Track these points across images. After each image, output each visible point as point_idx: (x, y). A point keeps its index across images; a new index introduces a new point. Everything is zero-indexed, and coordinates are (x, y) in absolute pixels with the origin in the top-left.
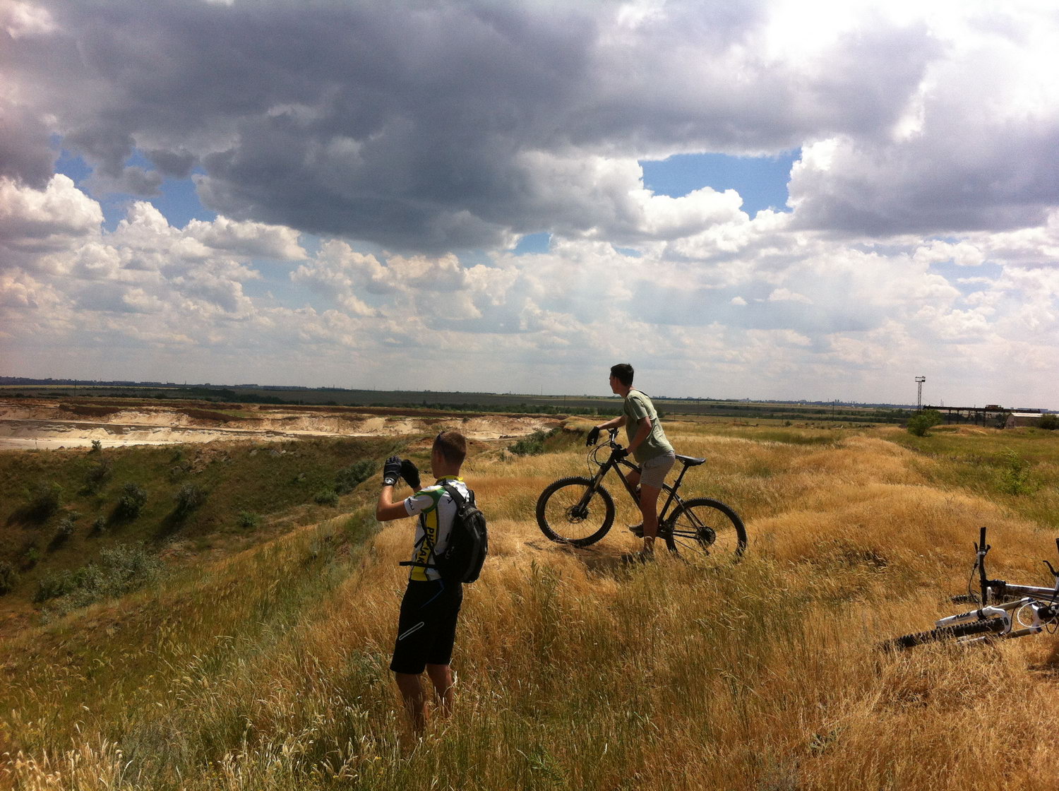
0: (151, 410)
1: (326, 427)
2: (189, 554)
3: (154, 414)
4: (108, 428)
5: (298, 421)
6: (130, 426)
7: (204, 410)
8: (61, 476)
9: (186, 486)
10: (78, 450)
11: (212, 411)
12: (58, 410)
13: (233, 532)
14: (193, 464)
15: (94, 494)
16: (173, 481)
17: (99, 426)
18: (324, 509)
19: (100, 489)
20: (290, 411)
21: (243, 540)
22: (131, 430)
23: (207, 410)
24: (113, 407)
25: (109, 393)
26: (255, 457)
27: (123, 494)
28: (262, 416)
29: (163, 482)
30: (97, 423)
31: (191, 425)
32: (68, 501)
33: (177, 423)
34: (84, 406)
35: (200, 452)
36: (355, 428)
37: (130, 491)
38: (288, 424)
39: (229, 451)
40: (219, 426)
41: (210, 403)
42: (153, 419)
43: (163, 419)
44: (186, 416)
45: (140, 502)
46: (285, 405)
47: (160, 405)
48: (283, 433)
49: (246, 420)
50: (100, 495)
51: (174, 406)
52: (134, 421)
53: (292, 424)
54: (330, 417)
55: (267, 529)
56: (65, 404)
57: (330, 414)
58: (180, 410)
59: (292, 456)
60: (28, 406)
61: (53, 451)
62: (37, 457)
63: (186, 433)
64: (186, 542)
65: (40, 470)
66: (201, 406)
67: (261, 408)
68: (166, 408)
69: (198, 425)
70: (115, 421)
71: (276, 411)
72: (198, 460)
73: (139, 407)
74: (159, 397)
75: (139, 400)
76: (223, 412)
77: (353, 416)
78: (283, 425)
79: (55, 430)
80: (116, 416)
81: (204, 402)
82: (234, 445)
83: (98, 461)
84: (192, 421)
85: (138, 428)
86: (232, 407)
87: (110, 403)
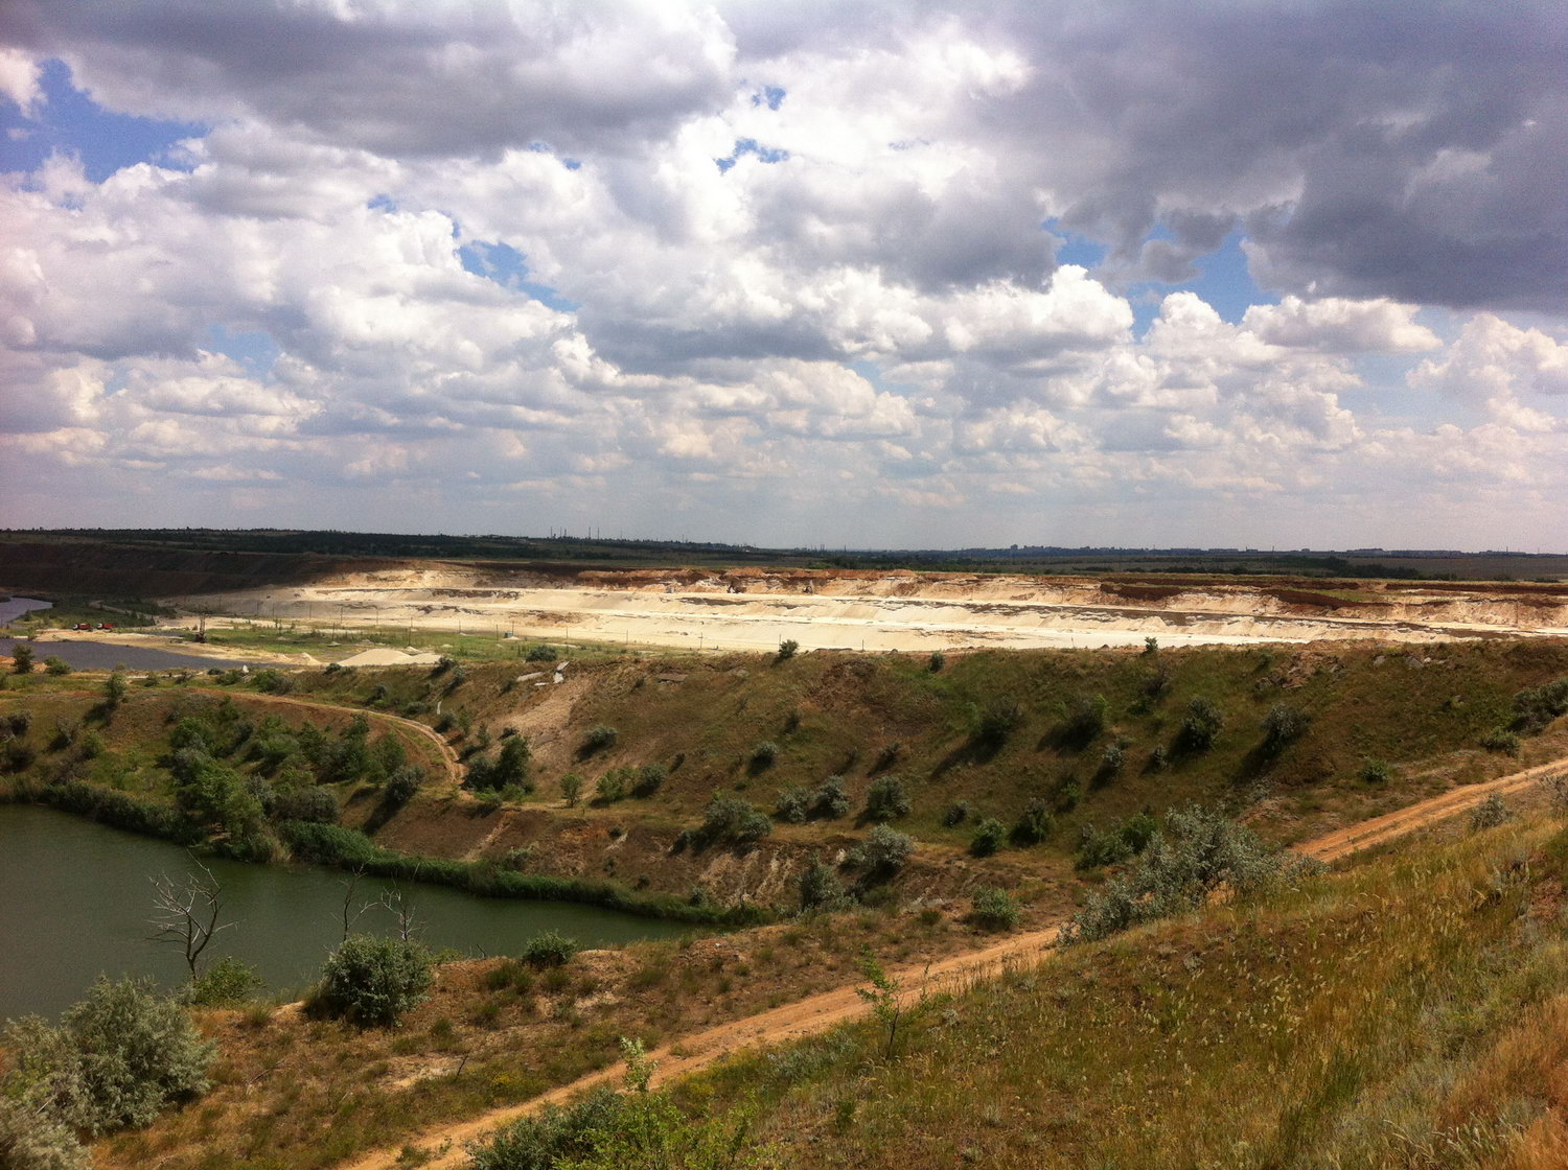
0: (1225, 591)
1: (1495, 618)
2: (1287, 817)
3: (1228, 596)
4: (1166, 616)
5: (1449, 608)
6: (1196, 615)
7: (1301, 591)
8: (1104, 686)
9: (1279, 707)
10: (1127, 651)
11: (1314, 592)
12: (1099, 592)
13: (1352, 788)
14: (1288, 675)
15: (1149, 713)
16: (1259, 699)
17: (1154, 614)
18: (1496, 759)
19: (1158, 704)
20: (1435, 591)
21: (1369, 803)
22: (1198, 619)
23: (1305, 590)
24: (1171, 586)
25: (1167, 565)
26: (1383, 667)
27: (1189, 715)
28: (1390, 600)
29: (1244, 700)
30: (1151, 609)
31: (1283, 612)
32: (1116, 721)
33: (1263, 610)
34: (1134, 585)
35: (1297, 658)
36: (1545, 619)
37: (1199, 710)
38: (1433, 613)
39: (1341, 657)
40: (1324, 615)
41: (1310, 580)
42: (1227, 604)
43: (1243, 603)
44: (1274, 600)
45: (1213, 727)
46: (1427, 582)
47: (1238, 583)
48: (1425, 627)
49: (1365, 605)
50: (1158, 715)
51: (1258, 584)
52: (1201, 606)
53: (1439, 612)
54: (1503, 601)
55: (1405, 787)
56: (1108, 583)
57: (1502, 597)
58: (1266, 591)
59: (1440, 666)
60: (1060, 587)
61: (1095, 651)
62: (1074, 660)
63: (1276, 626)
64: (1282, 799)
65: (1077, 677)
66: (1298, 585)
67: (1389, 587)
68: (1246, 588)
69: (1292, 612)
70: (1174, 607)
71: (1413, 591)
72: (1294, 669)
73: (1207, 586)
74: (1236, 572)
75: (1209, 576)
76: (1331, 594)
77: (1541, 599)
78: (1424, 613)
79: (1096, 619)
80: (1176, 600)
81: (1302, 579)
82: (1348, 647)
83: (1153, 667)
84: (1284, 607)
85: (1207, 616)
86: (1344, 586)
87: (1168, 581)
